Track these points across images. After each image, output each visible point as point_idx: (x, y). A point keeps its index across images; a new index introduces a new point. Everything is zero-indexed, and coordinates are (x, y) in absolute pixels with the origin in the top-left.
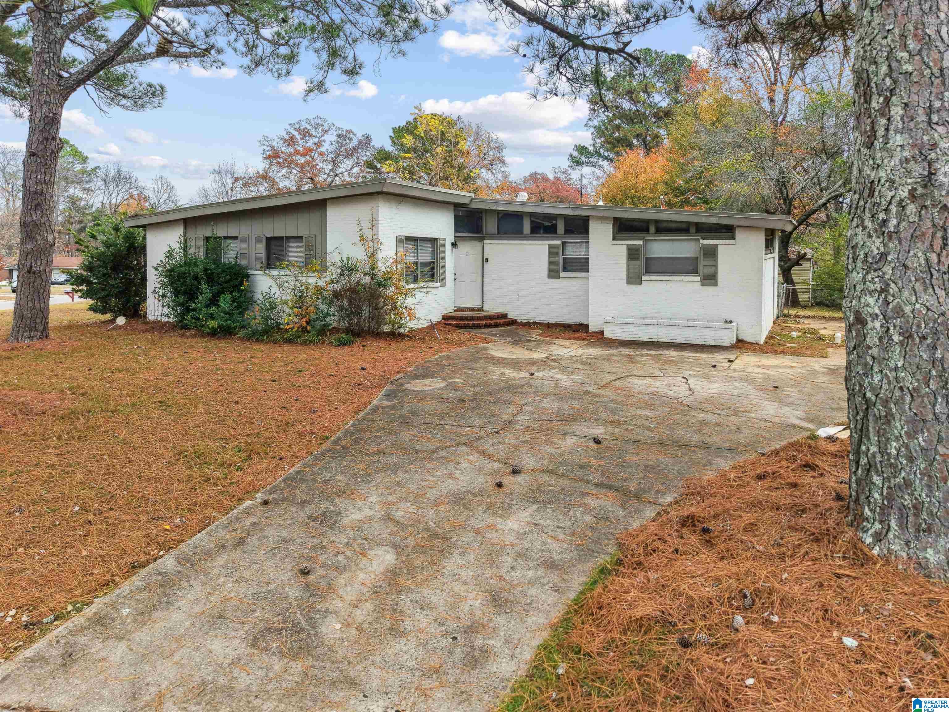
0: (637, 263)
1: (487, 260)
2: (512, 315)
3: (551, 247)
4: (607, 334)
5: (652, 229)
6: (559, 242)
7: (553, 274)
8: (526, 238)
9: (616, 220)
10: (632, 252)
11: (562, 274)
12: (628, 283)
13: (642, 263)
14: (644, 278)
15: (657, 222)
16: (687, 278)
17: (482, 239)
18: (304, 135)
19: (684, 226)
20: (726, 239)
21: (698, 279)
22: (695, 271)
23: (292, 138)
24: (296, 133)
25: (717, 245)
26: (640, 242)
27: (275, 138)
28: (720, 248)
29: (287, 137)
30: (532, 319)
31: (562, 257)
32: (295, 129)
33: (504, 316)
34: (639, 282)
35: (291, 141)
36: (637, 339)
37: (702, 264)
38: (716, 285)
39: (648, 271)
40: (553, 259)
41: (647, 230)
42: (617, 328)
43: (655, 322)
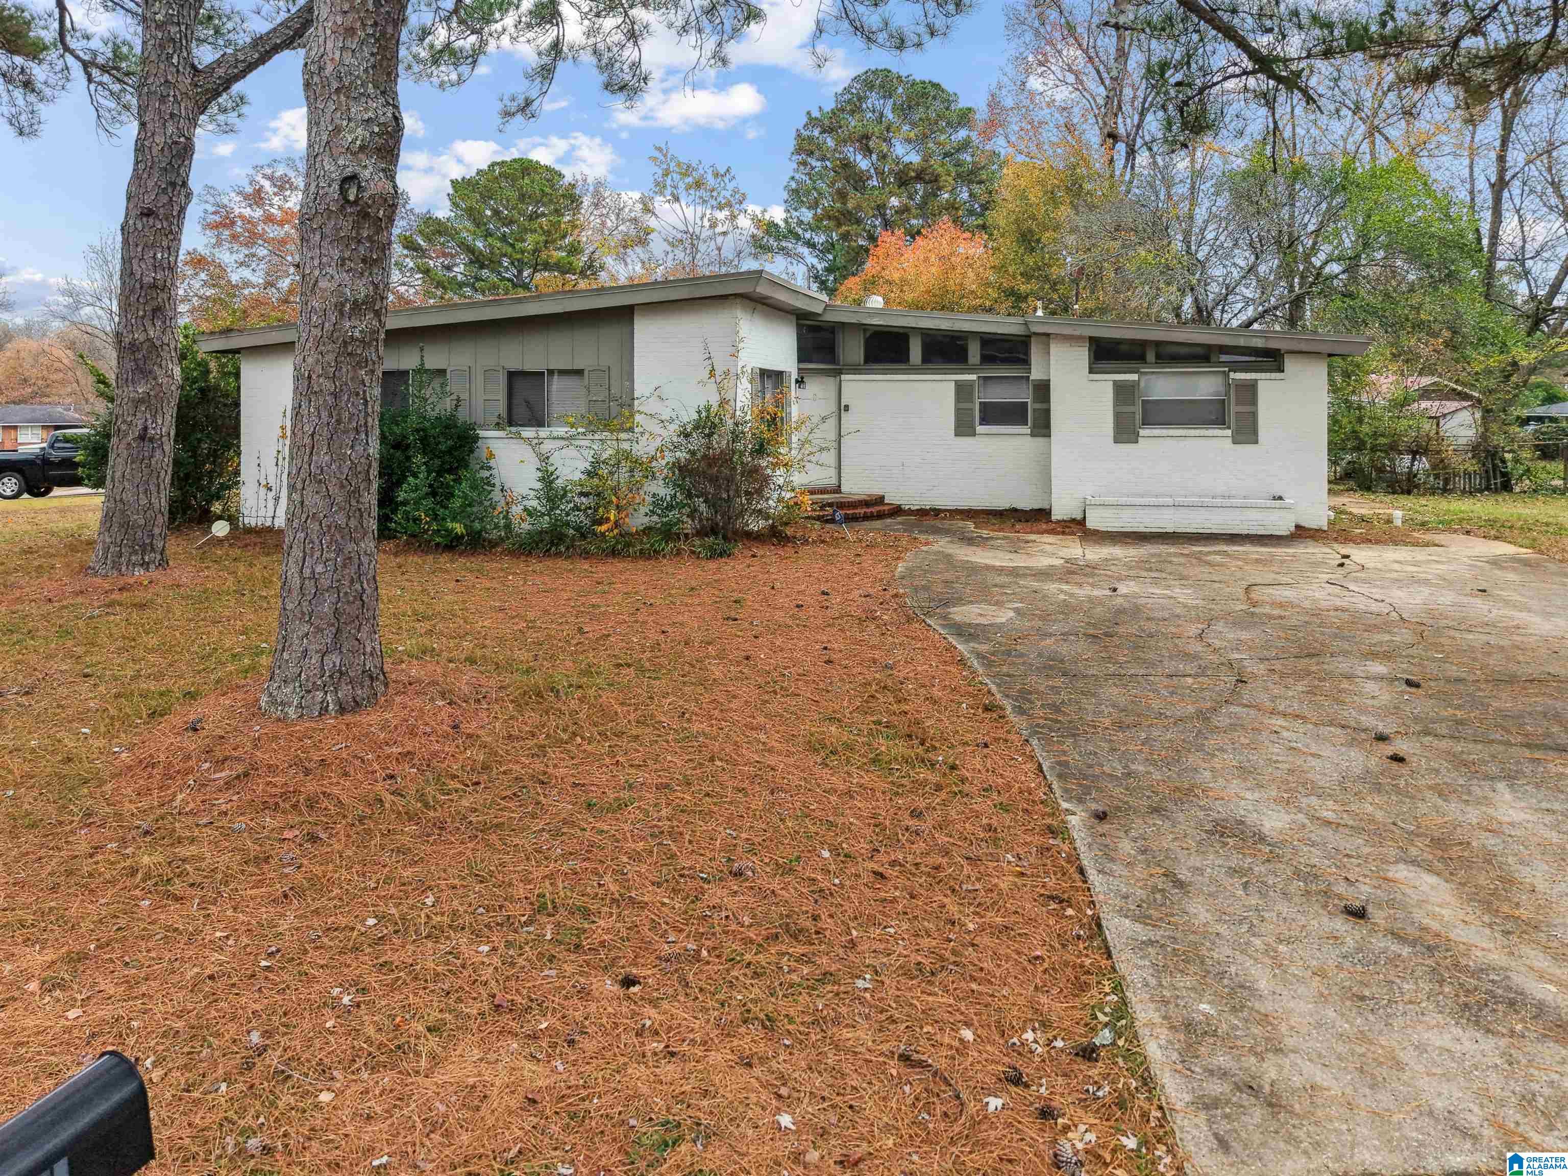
0: (1130, 409)
1: (847, 408)
2: (893, 498)
3: (959, 386)
4: (1091, 524)
5: (1151, 356)
6: (974, 377)
7: (964, 428)
8: (915, 370)
9: (1092, 339)
10: (1123, 393)
11: (980, 429)
12: (1116, 441)
13: (1138, 409)
14: (1142, 432)
15: (1158, 344)
16: (1210, 432)
17: (838, 373)
18: (282, 188)
19: (1199, 350)
20: (1271, 371)
21: (1229, 432)
22: (1220, 421)
23: (259, 191)
24: (267, 184)
25: (1256, 380)
26: (1135, 377)
27: (228, 190)
28: (1261, 386)
29: (249, 190)
30: (927, 502)
31: (977, 401)
32: (265, 176)
33: (880, 500)
34: (1133, 438)
35: (256, 197)
36: (1142, 529)
37: (1233, 409)
38: (1256, 442)
39: (1146, 423)
40: (963, 405)
41: (1142, 358)
42: (1108, 513)
43: (1169, 501)
